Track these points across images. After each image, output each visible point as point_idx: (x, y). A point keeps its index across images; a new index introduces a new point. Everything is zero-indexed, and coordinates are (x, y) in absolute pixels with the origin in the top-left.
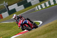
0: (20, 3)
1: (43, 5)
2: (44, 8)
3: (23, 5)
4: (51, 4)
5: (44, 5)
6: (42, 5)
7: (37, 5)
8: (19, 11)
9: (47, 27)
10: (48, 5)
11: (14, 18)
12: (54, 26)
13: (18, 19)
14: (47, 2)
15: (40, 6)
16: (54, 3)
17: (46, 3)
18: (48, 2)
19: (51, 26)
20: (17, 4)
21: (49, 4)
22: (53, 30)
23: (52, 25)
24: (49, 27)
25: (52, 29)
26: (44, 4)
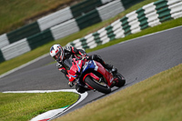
1: (90, 38)
2: (92, 47)
3: (25, 40)
4: (114, 35)
5: (93, 38)
6: (86, 37)
7: (71, 38)
8: (12, 59)
9: (102, 108)
10: (106, 40)
11: (54, 57)
12: (126, 107)
13: (66, 57)
14: (103, 29)
15: (82, 41)
16: (125, 33)
17: (99, 32)
18: (107, 29)
19: (116, 105)
20: (8, 35)
21: (108, 34)
22: (120, 116)
23: (119, 101)
24: (107, 108)
25: (119, 114)
26: (94, 35)
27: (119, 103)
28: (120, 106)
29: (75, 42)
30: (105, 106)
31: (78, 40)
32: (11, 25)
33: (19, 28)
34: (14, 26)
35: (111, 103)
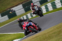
0: (3, 13)
2: (30, 18)
5: (30, 15)
6: (28, 15)
7: (22, 15)
8: (2, 22)
12: (42, 38)
15: (26, 16)
19: (38, 38)
27: (39, 37)
28: (39, 38)
29: (24, 16)
30: (34, 38)
31: (25, 16)
32: (2, 11)
33: (5, 12)
34: (3, 11)
35: (37, 37)
